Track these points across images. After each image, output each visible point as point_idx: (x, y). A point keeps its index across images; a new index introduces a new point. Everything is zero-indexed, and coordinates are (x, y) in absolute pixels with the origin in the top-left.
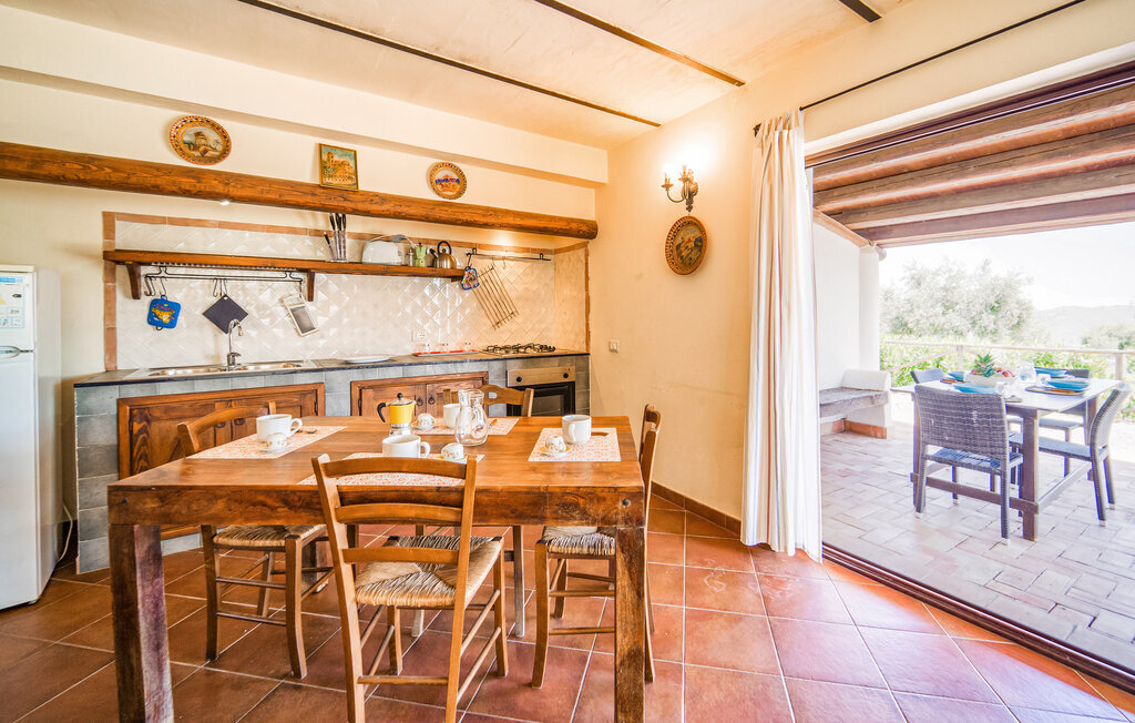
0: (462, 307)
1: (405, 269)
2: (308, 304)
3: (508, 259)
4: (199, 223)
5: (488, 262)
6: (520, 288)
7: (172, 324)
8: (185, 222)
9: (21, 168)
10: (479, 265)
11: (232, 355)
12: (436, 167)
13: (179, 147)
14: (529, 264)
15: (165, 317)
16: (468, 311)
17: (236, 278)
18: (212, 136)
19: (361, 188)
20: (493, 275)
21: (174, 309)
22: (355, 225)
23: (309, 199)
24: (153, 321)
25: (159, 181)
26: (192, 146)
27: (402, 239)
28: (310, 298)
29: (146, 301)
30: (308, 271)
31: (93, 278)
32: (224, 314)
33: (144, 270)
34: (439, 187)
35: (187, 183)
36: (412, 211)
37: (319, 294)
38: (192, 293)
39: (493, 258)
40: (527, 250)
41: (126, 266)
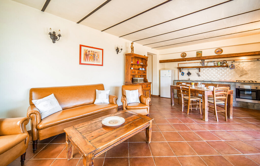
0: (231, 72)
1: (215, 66)
2: (199, 72)
3: (245, 62)
4: (186, 63)
5: (238, 63)
6: (250, 68)
7: (183, 75)
8: (185, 63)
9: (170, 61)
10: (235, 64)
11: (189, 79)
12: (216, 50)
13: (182, 57)
14: (253, 62)
15: (183, 74)
16: (232, 73)
17: (190, 69)
18: (185, 54)
19: (202, 56)
20: (239, 66)
21: (184, 73)
22: (206, 61)
23: (195, 59)
24: (182, 75)
25: (180, 60)
26: (183, 56)
27: (214, 61)
28: (200, 72)
29: (181, 72)
30: (199, 68)
31: (177, 70)
32: (189, 74)
33: (181, 69)
34: (217, 53)
35: (182, 60)
36: (211, 58)
37: (201, 71)
38: (185, 71)
39: (239, 62)
40: (252, 59)
41: (180, 69)
